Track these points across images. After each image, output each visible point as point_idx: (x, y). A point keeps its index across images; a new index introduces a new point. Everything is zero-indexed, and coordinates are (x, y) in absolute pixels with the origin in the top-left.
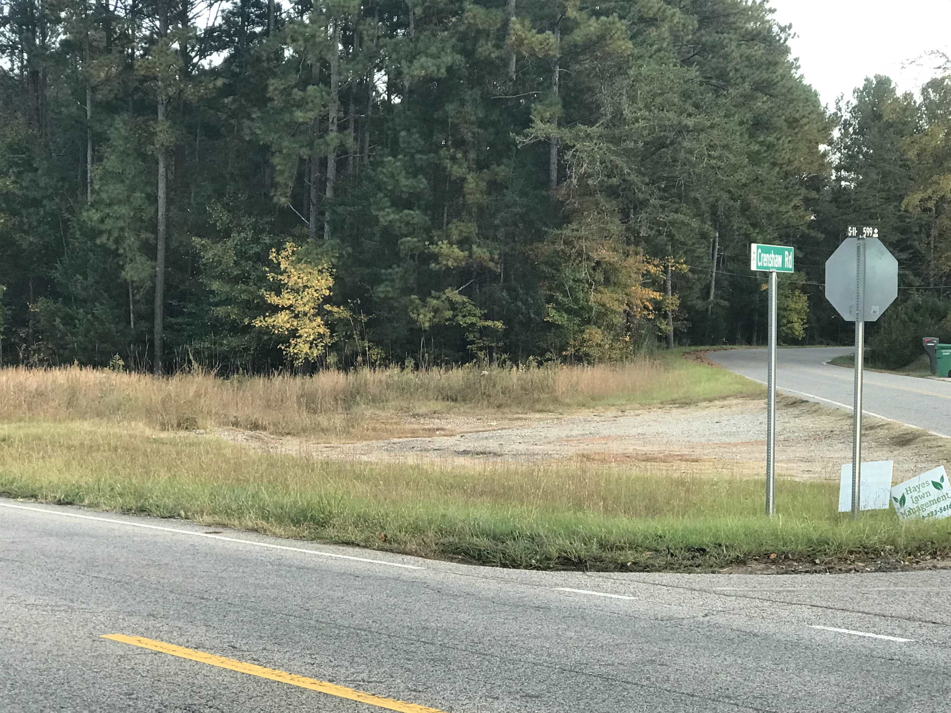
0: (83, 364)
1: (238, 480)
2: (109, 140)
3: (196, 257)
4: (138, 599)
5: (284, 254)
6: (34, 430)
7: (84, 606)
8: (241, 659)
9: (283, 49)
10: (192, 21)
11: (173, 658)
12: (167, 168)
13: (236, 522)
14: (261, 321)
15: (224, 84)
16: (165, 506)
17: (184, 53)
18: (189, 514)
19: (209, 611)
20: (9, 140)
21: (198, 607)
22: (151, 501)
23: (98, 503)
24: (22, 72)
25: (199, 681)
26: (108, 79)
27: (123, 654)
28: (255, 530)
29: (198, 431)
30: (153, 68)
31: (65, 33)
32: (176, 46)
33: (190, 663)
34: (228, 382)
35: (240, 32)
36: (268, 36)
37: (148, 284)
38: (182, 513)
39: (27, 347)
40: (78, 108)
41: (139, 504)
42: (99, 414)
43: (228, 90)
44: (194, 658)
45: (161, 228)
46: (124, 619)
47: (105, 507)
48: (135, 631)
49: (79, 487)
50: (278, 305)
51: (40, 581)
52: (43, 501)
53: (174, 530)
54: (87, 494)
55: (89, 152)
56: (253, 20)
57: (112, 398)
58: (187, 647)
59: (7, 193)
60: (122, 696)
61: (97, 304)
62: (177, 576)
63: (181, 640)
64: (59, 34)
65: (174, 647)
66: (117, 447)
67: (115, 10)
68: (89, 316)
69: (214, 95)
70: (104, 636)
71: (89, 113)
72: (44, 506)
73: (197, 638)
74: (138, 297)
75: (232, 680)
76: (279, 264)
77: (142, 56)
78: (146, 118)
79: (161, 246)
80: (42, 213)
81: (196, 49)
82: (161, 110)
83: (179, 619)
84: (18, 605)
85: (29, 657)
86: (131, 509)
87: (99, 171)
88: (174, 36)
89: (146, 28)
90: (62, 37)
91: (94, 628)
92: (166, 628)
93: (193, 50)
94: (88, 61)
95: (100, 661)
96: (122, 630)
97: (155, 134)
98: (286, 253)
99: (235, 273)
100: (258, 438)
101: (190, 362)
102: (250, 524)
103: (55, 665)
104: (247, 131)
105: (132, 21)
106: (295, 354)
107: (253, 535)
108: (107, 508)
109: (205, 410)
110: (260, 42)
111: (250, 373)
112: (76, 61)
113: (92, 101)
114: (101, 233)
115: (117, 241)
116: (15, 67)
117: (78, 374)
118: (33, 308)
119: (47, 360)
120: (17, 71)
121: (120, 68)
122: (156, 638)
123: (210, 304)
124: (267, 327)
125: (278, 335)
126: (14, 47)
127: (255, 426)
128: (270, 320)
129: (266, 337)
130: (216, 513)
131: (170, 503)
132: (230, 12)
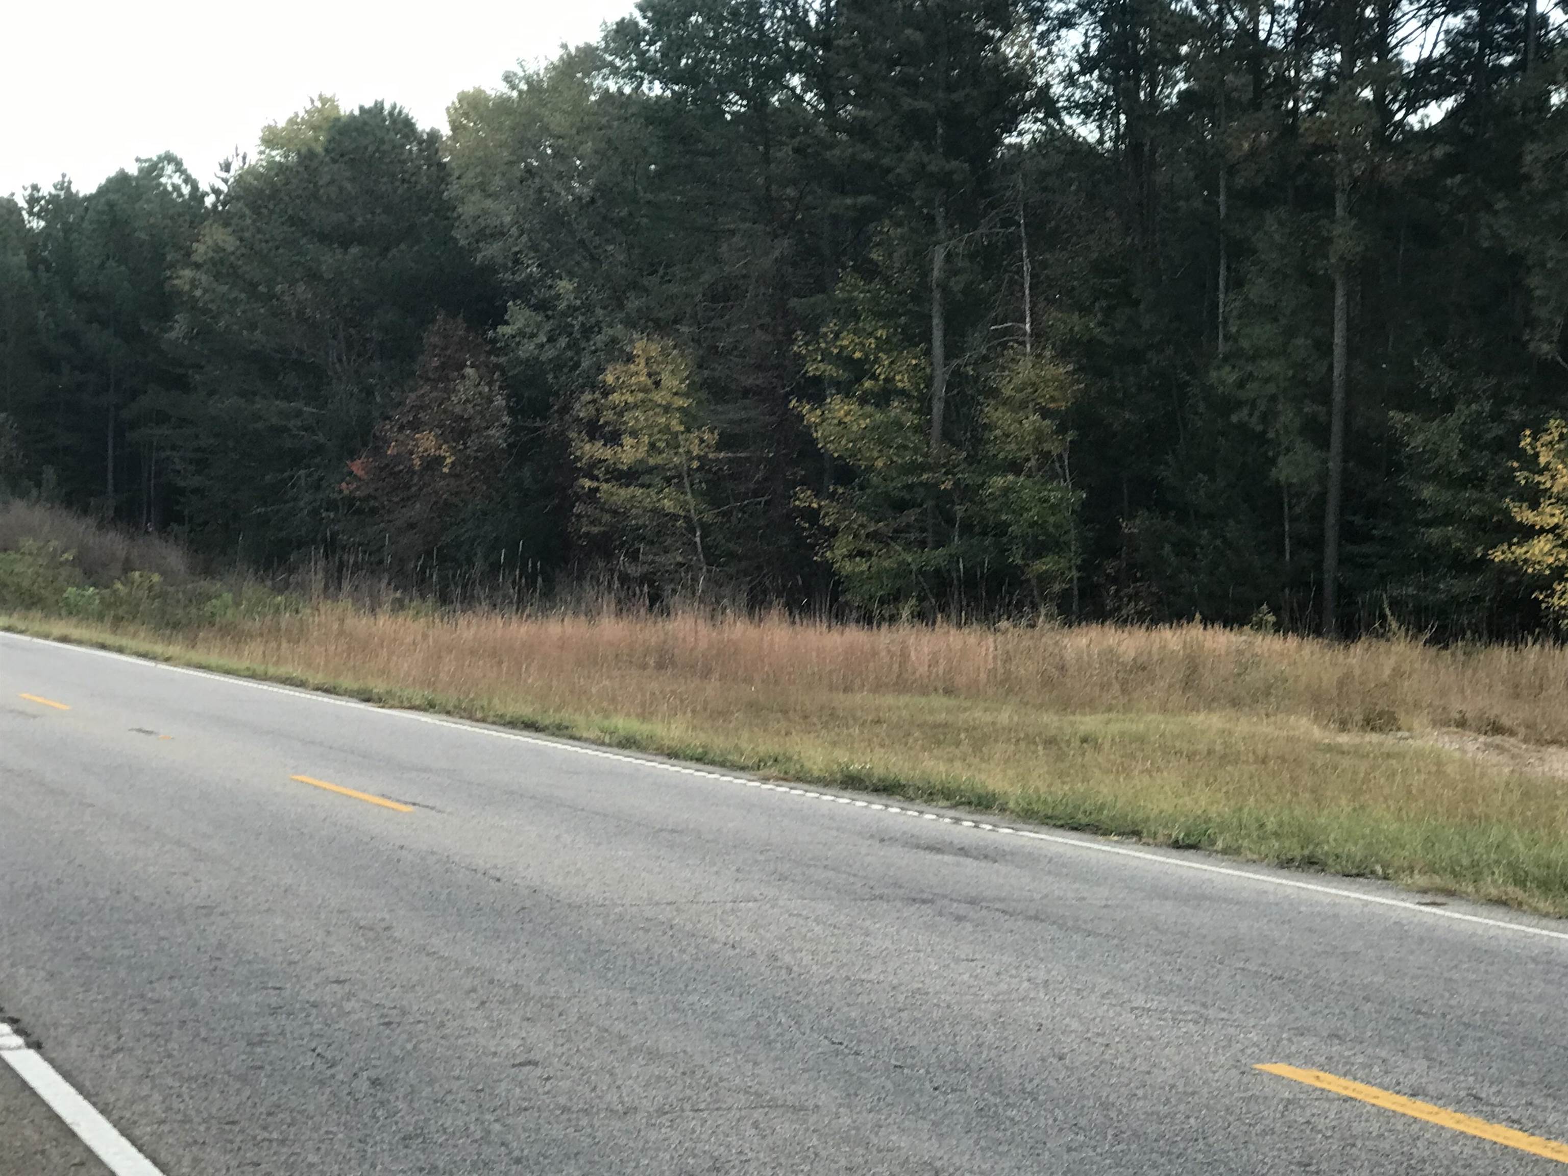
0: (1208, 621)
1: (1471, 817)
2: (1254, 252)
3: (1395, 444)
4: (1311, 1009)
5: (1546, 438)
6: (1134, 724)
7: (1224, 1015)
8: (1491, 1117)
9: (1550, 92)
10: (1396, 51)
11: (1374, 1110)
12: (1349, 296)
13: (1471, 889)
14: (1503, 553)
15: (1448, 155)
16: (1348, 856)
17: (1380, 105)
18: (1390, 871)
19: (1432, 1035)
20: (1095, 255)
21: (1412, 1028)
22: (1326, 848)
23: (1240, 847)
24: (1116, 143)
25: (1421, 1150)
26: (1253, 153)
27: (1291, 1097)
28: (1501, 903)
29: (1399, 734)
30: (1330, 132)
31: (1186, 79)
32: (1367, 93)
33: (1403, 1120)
34: (1446, 654)
35: (1477, 65)
36: (1524, 71)
37: (1316, 489)
38: (1379, 869)
39: (1117, 591)
40: (1206, 201)
41: (1306, 852)
42: (1235, 703)
43: (1451, 165)
44: (1410, 1112)
45: (1338, 396)
46: (1290, 1040)
47: (1250, 856)
48: (1308, 1062)
49: (1208, 820)
50: (1533, 526)
51: (1152, 971)
52: (1151, 841)
53: (1365, 897)
54: (1221, 833)
55: (1223, 272)
56: (1499, 45)
57: (1254, 677)
58: (1398, 1093)
59: (1089, 341)
60: (1293, 1167)
61: (1231, 522)
62: (1375, 973)
63: (1387, 1080)
64: (1177, 82)
65: (1375, 1091)
66: (1266, 756)
67: (1268, 38)
68: (1218, 542)
69: (1430, 173)
70: (1259, 1066)
71: (1223, 211)
72: (1151, 849)
73: (1413, 1078)
74: (1298, 510)
75: (1476, 1152)
76: (1537, 455)
77: (1310, 112)
78: (1316, 214)
79: (1337, 427)
80: (1145, 372)
81: (1401, 97)
82: (1340, 201)
83: (1380, 1044)
84: (1118, 1009)
85: (1140, 1093)
86: (1292, 860)
87: (1237, 304)
88: (1365, 78)
89: (1318, 66)
90: (1182, 86)
91: (1242, 1051)
92: (1360, 1059)
93: (1394, 100)
94: (1223, 122)
95: (1254, 1108)
96: (1288, 1058)
97: (1329, 240)
98: (1549, 438)
99: (1461, 471)
100: (1500, 749)
101: (1383, 617)
102: (1494, 892)
103: (1182, 1107)
104: (1485, 231)
105: (1297, 55)
106: (1562, 608)
107: (1500, 911)
108: (1255, 857)
109: (1410, 699)
110: (1511, 82)
111: (1485, 638)
112: (1204, 125)
113: (1228, 188)
114: (1240, 404)
115: (1264, 418)
116: (1106, 138)
117: (1201, 638)
118: (1128, 527)
119: (1150, 612)
120: (1108, 145)
121: (1275, 134)
122: (1345, 1075)
123: (1418, 523)
124: (1515, 562)
125: (1533, 575)
126: (1105, 105)
127: (1496, 729)
128: (1519, 551)
129: (1512, 579)
130: (1435, 872)
131: (1356, 850)
132: (1460, 33)
